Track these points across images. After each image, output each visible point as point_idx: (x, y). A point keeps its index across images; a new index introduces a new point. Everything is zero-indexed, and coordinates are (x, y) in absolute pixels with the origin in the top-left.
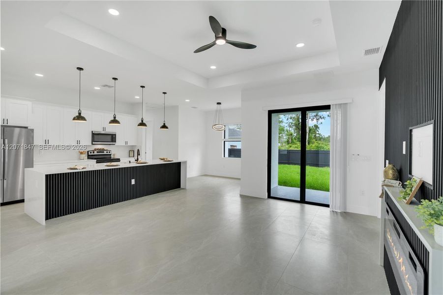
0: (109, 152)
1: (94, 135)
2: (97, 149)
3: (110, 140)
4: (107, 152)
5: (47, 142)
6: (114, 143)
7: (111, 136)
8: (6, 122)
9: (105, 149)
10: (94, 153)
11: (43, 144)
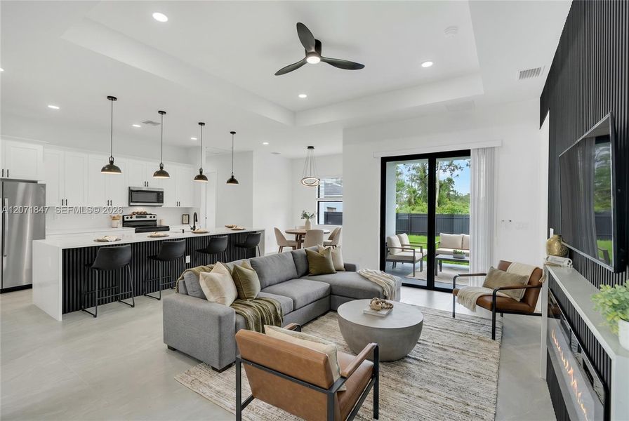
0: (154, 217)
1: (132, 192)
2: (137, 213)
3: (155, 199)
4: (151, 217)
5: (64, 202)
6: (160, 204)
7: (156, 194)
8: (5, 174)
9: (147, 213)
10: (131, 218)
11: (59, 204)
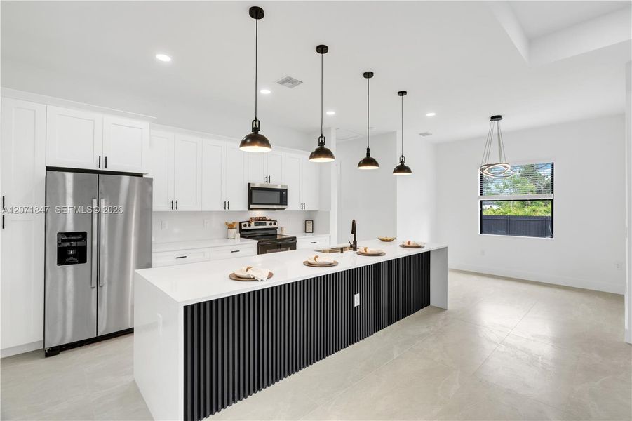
0: (275, 224)
1: (251, 190)
2: (256, 219)
3: (277, 199)
4: (271, 224)
5: (174, 205)
6: (283, 207)
7: (279, 193)
8: (103, 164)
9: (267, 218)
10: (250, 225)
11: (168, 208)
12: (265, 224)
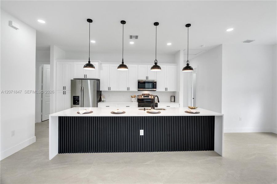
3: (151, 87)
4: (151, 97)
6: (155, 89)
7: (152, 83)
8: (85, 77)
9: (150, 94)
10: (141, 97)
11: (107, 90)
12: (148, 97)
